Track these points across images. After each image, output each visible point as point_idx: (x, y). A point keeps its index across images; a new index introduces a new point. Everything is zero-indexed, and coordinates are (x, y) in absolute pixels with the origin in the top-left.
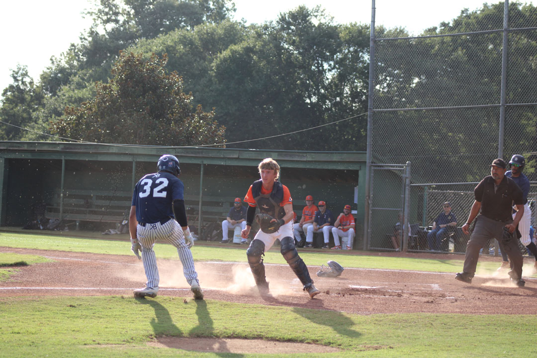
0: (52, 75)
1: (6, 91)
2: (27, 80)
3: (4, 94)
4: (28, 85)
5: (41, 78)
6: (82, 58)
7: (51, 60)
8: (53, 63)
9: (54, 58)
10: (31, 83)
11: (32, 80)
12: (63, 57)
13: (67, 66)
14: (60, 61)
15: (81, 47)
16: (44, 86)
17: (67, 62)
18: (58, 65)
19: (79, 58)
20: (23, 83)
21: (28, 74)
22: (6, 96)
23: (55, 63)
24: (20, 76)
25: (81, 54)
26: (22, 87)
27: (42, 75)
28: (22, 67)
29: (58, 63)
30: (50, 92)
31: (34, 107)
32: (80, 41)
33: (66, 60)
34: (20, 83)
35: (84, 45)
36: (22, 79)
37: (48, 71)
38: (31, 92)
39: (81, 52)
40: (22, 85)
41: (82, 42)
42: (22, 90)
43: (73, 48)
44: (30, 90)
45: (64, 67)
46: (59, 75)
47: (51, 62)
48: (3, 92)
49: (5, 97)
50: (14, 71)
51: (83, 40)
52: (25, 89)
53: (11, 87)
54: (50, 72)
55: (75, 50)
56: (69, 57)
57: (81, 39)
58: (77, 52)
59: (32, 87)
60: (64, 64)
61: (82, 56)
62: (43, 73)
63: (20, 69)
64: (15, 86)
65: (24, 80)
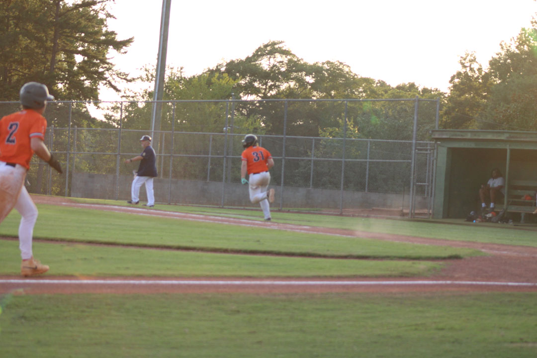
0: (501, 61)
1: (453, 78)
2: (475, 66)
3: (451, 82)
4: (477, 72)
5: (490, 64)
6: (534, 44)
7: (501, 45)
8: (502, 48)
9: (503, 44)
10: (480, 70)
11: (481, 66)
12: (513, 42)
13: (517, 51)
14: (510, 47)
15: (533, 31)
16: (493, 72)
17: (517, 47)
18: (508, 50)
19: (530, 42)
20: (471, 69)
21: (476, 60)
22: (453, 83)
23: (505, 48)
24: (467, 62)
25: (532, 39)
26: (470, 74)
27: (491, 61)
28: (470, 53)
29: (508, 48)
30: (500, 79)
31: (482, 95)
32: (531, 25)
33: (516, 45)
34: (468, 69)
35: (535, 29)
36: (470, 66)
37: (498, 56)
38: (479, 79)
39: (532, 37)
40: (470, 72)
41: (533, 26)
42: (471, 77)
43: (524, 32)
44: (478, 77)
45: (513, 52)
46: (509, 61)
47: (500, 47)
48: (450, 79)
49: (452, 85)
50: (461, 57)
51: (534, 24)
52: (473, 75)
53: (459, 74)
54: (500, 58)
55: (525, 33)
56: (519, 42)
57: (532, 22)
58: (528, 37)
59: (480, 73)
60: (514, 49)
61: (533, 40)
62: (492, 59)
63: (468, 55)
64: (462, 72)
65: (472, 67)
